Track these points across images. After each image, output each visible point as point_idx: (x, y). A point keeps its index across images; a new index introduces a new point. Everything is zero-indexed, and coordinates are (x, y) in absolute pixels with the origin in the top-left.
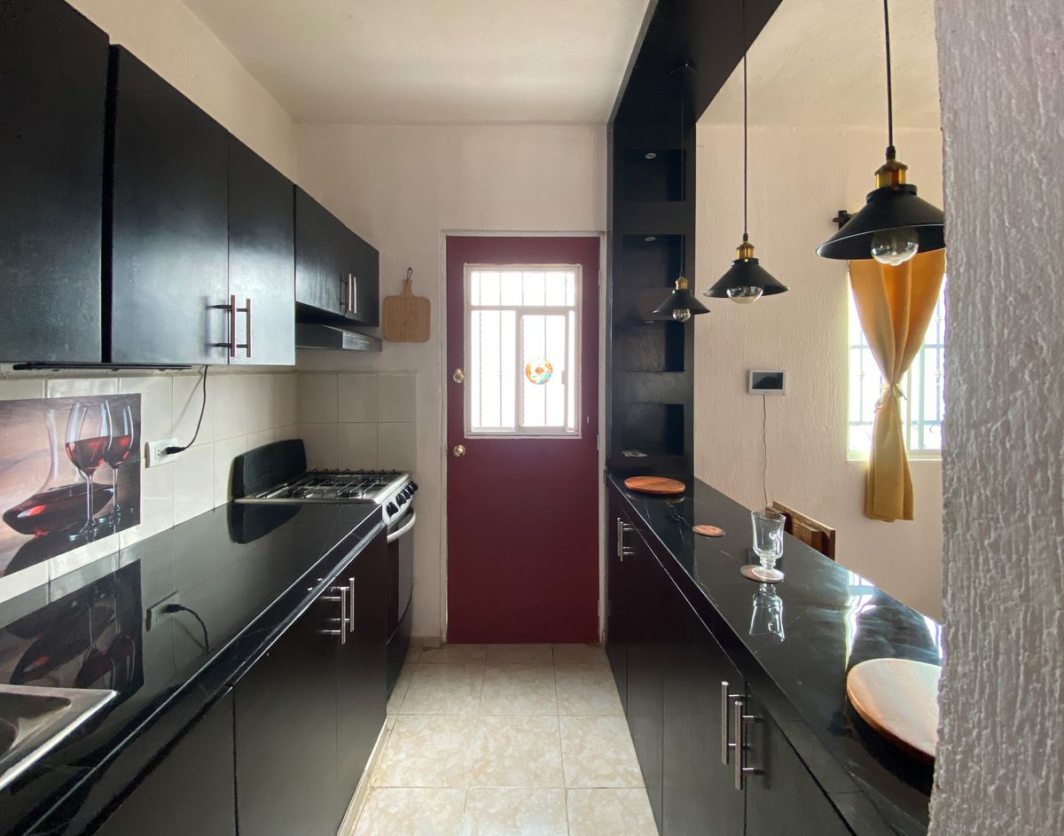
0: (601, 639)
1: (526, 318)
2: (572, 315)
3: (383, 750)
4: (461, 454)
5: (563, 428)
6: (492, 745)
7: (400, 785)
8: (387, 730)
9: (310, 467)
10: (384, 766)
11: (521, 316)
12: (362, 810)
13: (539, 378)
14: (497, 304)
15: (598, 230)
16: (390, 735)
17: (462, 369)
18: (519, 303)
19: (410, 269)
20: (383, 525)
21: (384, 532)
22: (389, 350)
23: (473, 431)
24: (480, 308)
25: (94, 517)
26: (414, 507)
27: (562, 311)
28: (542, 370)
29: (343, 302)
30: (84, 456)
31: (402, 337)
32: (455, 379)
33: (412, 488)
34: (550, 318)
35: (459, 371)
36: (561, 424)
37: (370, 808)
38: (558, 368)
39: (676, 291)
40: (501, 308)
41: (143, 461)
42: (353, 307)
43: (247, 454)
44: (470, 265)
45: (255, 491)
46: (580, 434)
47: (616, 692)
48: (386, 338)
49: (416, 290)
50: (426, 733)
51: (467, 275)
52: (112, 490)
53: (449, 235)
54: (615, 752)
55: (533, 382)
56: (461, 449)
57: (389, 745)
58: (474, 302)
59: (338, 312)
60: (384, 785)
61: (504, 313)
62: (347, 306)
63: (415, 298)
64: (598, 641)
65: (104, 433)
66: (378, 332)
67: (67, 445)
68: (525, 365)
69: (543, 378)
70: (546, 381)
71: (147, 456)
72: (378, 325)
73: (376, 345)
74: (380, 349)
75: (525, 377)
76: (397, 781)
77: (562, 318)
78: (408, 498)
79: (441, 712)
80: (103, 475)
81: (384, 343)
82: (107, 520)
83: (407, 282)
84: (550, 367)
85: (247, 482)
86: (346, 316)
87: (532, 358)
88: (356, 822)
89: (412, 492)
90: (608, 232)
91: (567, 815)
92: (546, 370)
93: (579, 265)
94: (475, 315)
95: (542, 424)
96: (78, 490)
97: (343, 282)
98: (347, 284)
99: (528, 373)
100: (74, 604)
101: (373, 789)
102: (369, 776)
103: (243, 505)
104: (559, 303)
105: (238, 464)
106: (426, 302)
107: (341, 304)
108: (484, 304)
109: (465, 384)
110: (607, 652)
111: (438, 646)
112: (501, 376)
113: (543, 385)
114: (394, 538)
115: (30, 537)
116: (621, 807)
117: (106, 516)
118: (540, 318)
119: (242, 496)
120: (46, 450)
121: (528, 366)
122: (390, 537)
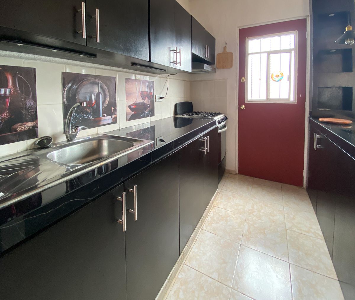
0: (304, 185)
1: (272, 56)
2: (293, 52)
3: (217, 197)
4: (244, 108)
5: (288, 99)
6: (255, 207)
7: (222, 208)
8: (218, 192)
9: (194, 111)
10: (217, 202)
11: (269, 55)
12: (211, 211)
13: (277, 79)
14: (259, 51)
15: (305, 15)
16: (219, 194)
17: (244, 77)
18: (268, 50)
19: (226, 43)
20: (217, 126)
21: (216, 129)
22: (218, 72)
23: (248, 100)
24: (252, 54)
25: (146, 111)
26: (226, 125)
27: (289, 51)
28: (279, 76)
29: (205, 55)
30: (143, 95)
31: (223, 67)
32: (242, 81)
33: (226, 119)
34: (282, 55)
35: (243, 78)
36: (287, 97)
37: (213, 211)
38: (286, 74)
39: (346, 32)
40: (260, 53)
41: (155, 100)
42: (207, 56)
43: (178, 103)
44: (248, 38)
45: (180, 114)
46: (296, 102)
47: (311, 205)
48: (217, 68)
49: (228, 50)
50: (231, 197)
51: (247, 42)
52: (149, 106)
53: (240, 28)
54: (310, 225)
55: (275, 81)
56: (244, 106)
57: (219, 196)
58: (250, 52)
59: (203, 58)
60: (217, 206)
61: (262, 54)
62: (206, 56)
63: (228, 53)
64: (303, 186)
65: (147, 91)
66: (215, 66)
67: (140, 92)
68: (271, 75)
69: (279, 79)
70: (280, 80)
71: (156, 99)
72: (215, 64)
73: (214, 70)
74: (215, 72)
75: (271, 79)
76: (222, 207)
77: (288, 54)
78: (225, 121)
79: (236, 192)
80: (147, 101)
81: (217, 70)
82: (148, 113)
83: (225, 48)
84: (282, 74)
85: (178, 112)
86: (205, 59)
87: (274, 71)
88: (209, 213)
89: (226, 120)
90: (311, 16)
91: (287, 237)
92: (280, 75)
93: (296, 31)
94: (250, 57)
95: (278, 98)
96: (142, 103)
97: (205, 48)
98: (206, 49)
99: (272, 77)
100: (142, 132)
101: (214, 206)
102: (213, 202)
103: (177, 117)
104: (288, 47)
105: (176, 106)
106: (232, 54)
107: (204, 55)
108: (253, 52)
109: (245, 83)
110: (307, 191)
111: (235, 174)
112: (260, 80)
113: (279, 82)
114: (220, 132)
115: (133, 113)
116: (312, 243)
117: (148, 112)
118: (278, 55)
119: (177, 115)
120: (136, 92)
121: (272, 74)
122: (219, 131)
